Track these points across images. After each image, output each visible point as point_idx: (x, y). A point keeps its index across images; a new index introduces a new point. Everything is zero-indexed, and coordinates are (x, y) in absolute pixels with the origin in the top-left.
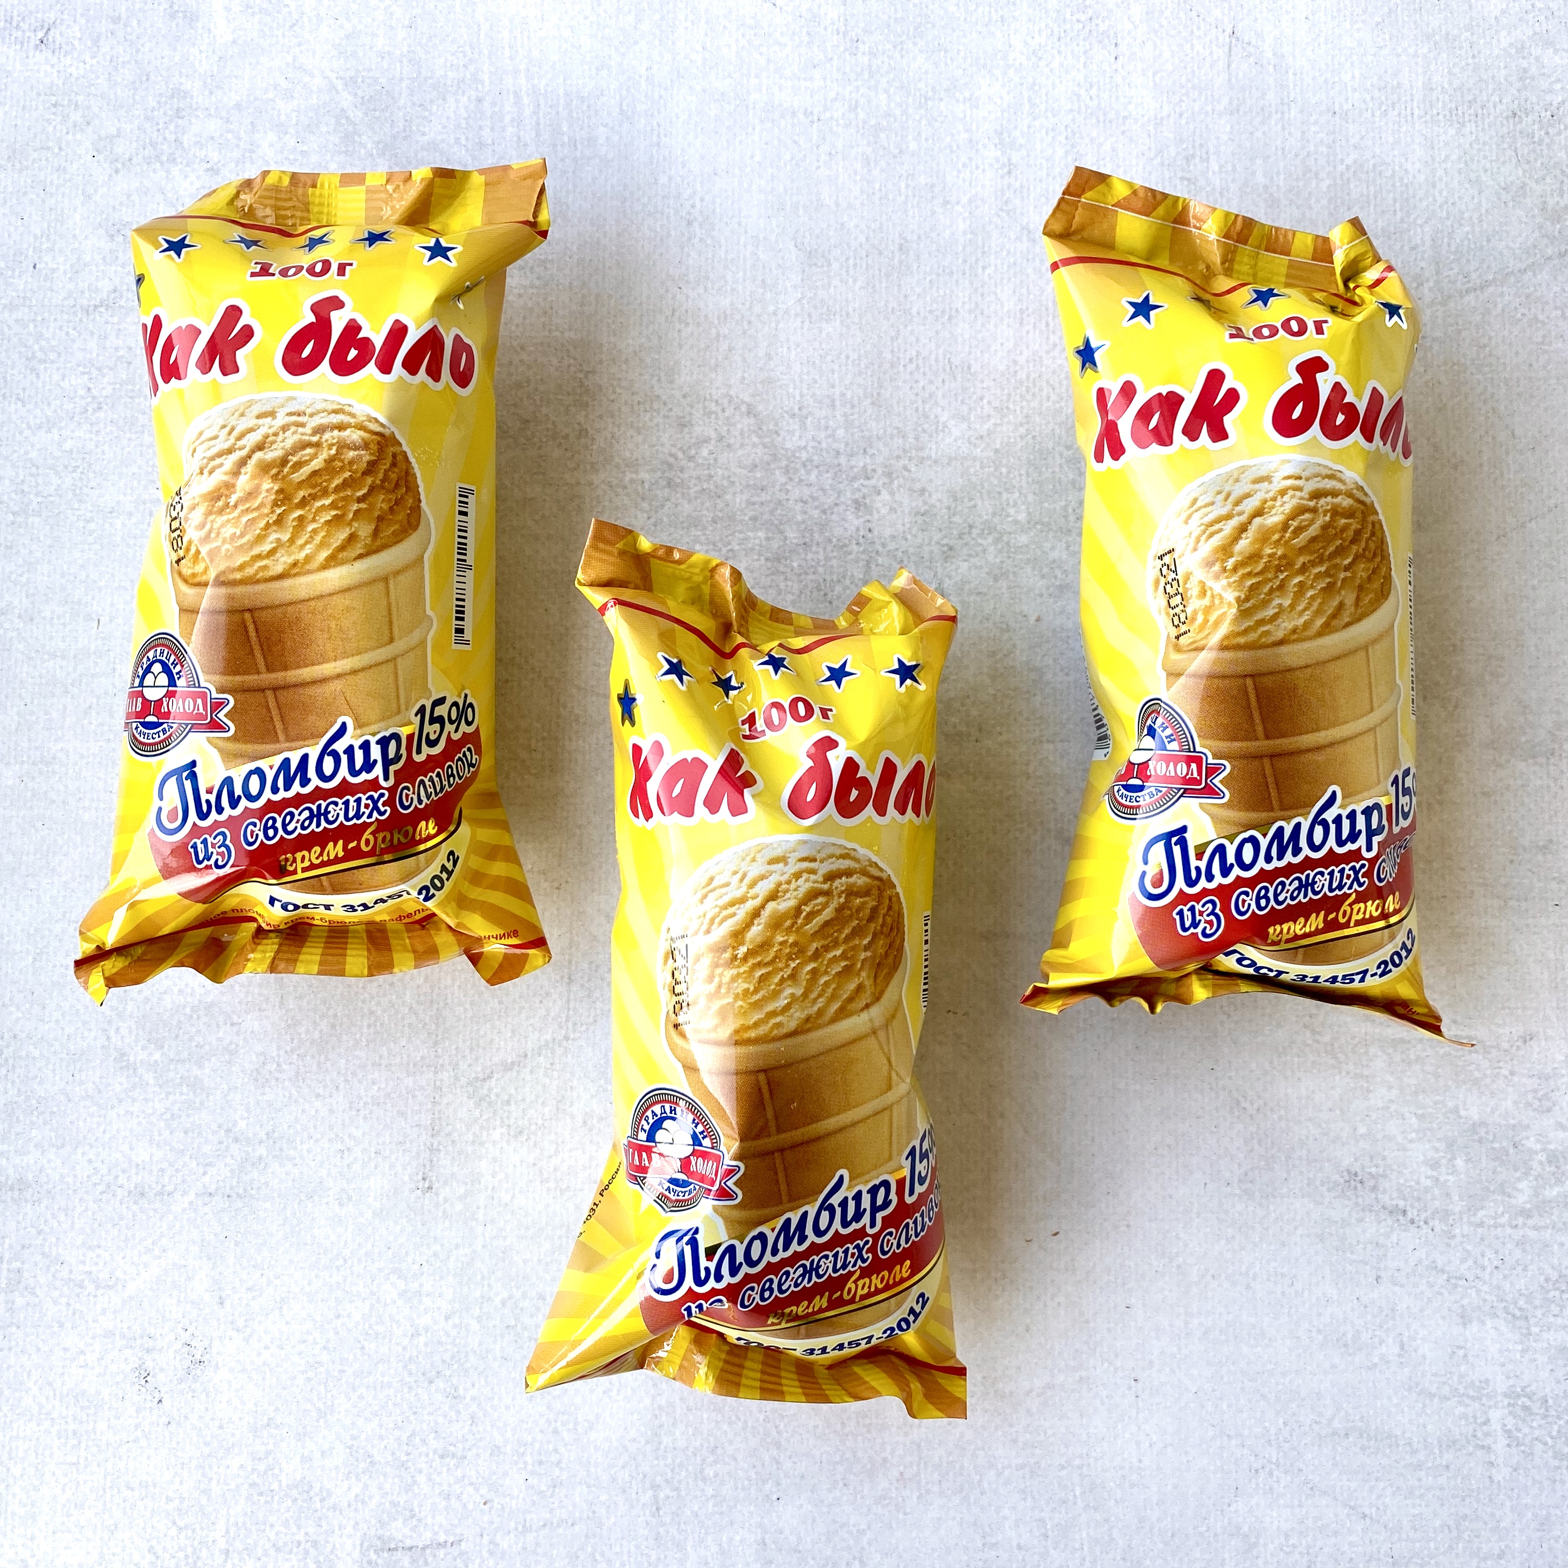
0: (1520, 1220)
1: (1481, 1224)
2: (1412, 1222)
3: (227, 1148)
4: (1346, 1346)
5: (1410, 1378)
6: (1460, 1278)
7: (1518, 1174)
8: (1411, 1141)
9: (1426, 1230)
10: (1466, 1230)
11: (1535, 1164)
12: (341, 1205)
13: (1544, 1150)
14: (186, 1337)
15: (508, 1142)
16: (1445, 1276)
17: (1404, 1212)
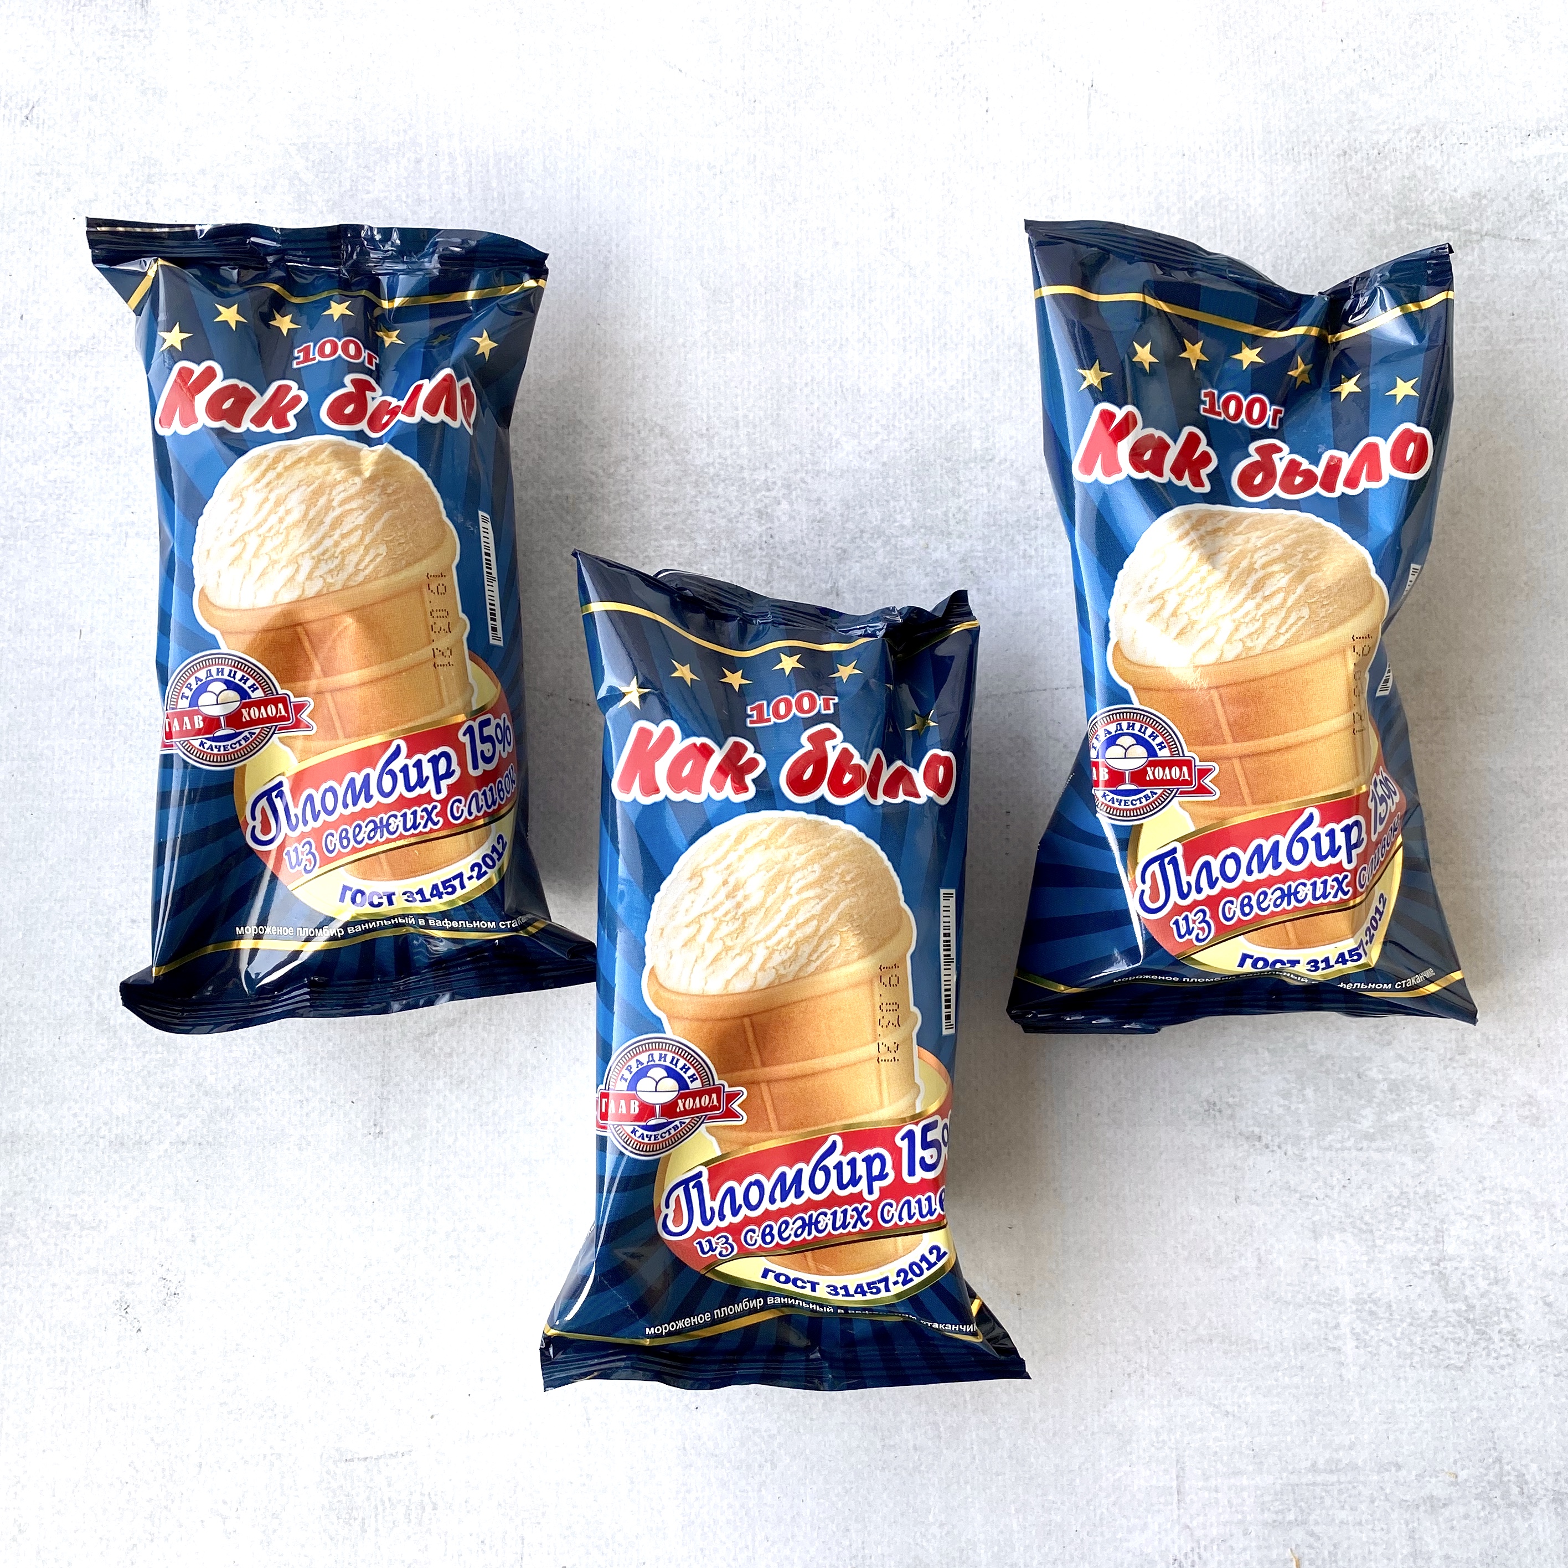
0: (1365, 1144)
1: (1330, 1148)
2: (1267, 1147)
3: (198, 1101)
4: (1208, 1260)
5: (1268, 1288)
6: (1311, 1197)
7: (1363, 1102)
8: (1264, 1073)
9: (1279, 1153)
10: (1316, 1152)
11: (1378, 1093)
12: (300, 1149)
13: (1385, 1080)
14: (162, 1272)
15: (451, 1090)
16: (1298, 1195)
17: (1260, 1138)
